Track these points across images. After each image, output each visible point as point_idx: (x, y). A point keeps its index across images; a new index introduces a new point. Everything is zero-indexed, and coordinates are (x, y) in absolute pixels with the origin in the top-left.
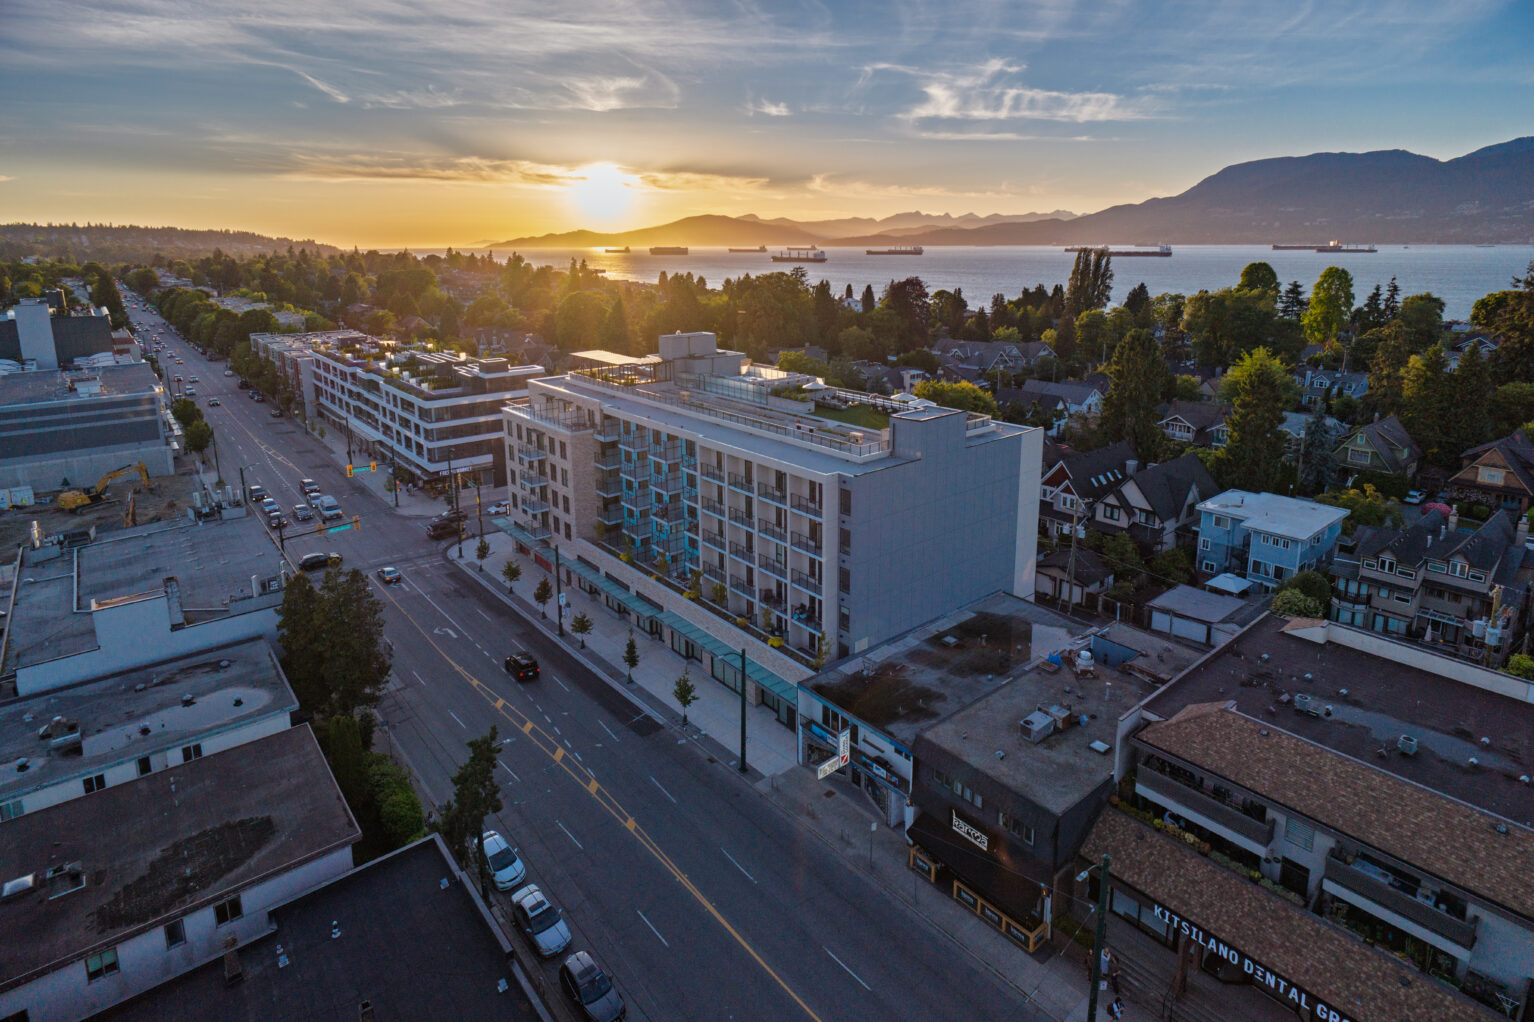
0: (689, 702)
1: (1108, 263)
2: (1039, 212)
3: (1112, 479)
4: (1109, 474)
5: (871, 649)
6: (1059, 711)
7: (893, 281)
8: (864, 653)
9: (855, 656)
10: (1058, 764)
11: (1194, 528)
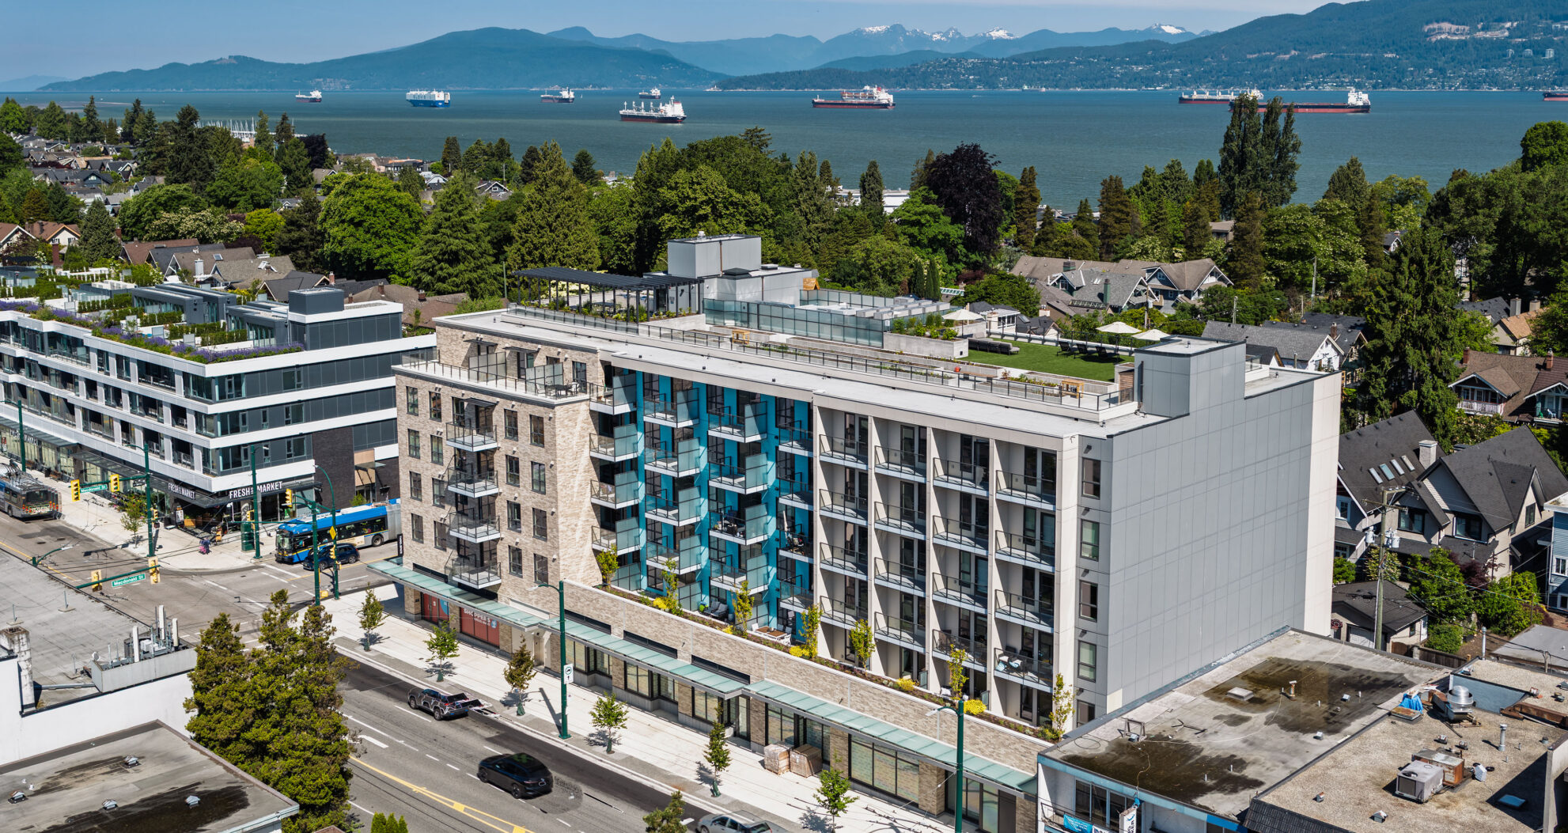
0: (842, 808)
1: (1289, 122)
2: (1123, 28)
3: (1402, 472)
4: (1395, 462)
5: (1131, 706)
6: (1446, 758)
7: (930, 153)
8: (1118, 713)
9: (1110, 717)
10: (1462, 824)
11: (1540, 542)
